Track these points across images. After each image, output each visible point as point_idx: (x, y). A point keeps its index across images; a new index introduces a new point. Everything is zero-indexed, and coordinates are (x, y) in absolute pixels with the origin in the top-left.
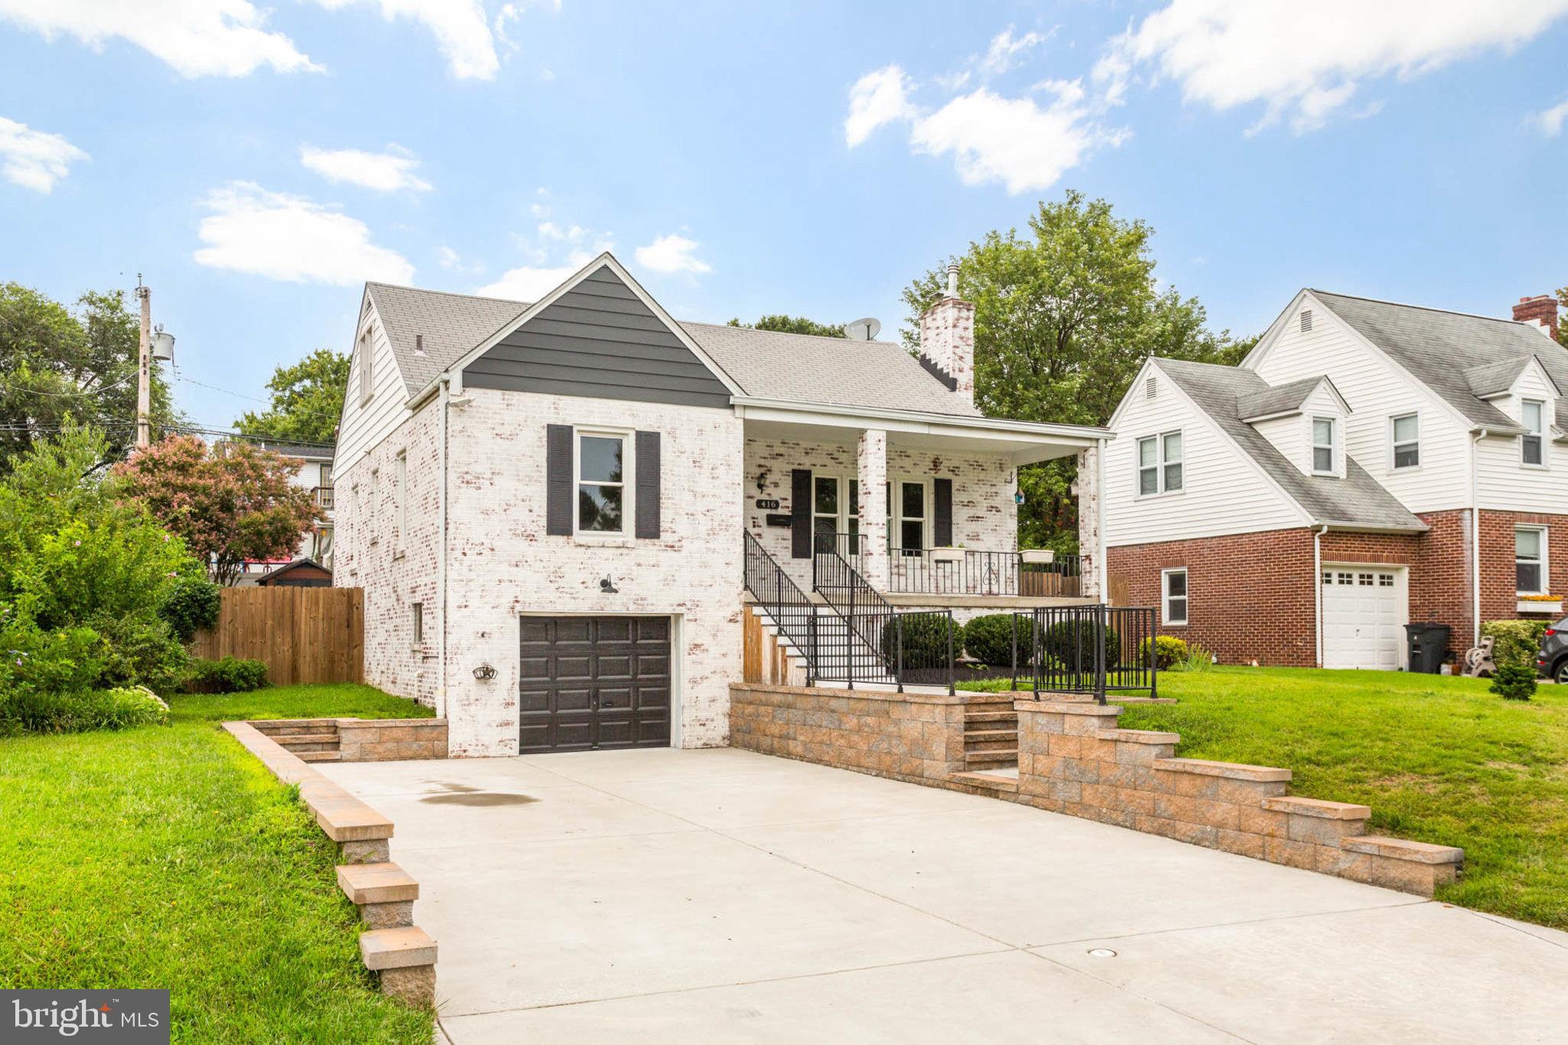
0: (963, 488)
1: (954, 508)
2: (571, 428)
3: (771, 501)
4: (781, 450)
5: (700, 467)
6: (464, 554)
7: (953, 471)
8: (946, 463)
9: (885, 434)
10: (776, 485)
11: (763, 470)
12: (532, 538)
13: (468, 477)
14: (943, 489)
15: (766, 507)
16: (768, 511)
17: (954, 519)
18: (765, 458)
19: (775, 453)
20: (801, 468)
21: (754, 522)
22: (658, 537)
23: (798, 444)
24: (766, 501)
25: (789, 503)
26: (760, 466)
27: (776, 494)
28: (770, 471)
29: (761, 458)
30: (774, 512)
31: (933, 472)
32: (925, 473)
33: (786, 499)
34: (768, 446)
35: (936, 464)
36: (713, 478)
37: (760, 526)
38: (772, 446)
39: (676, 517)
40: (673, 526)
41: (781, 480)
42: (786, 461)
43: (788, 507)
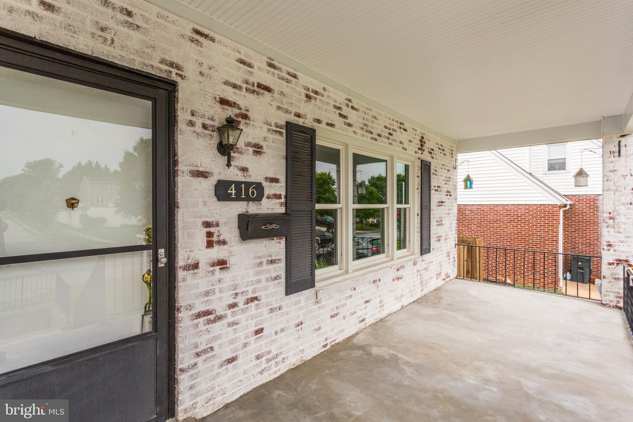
3: (248, 185)
4: (267, 79)
7: (432, 153)
8: (427, 144)
10: (258, 150)
11: (231, 112)
14: (425, 167)
15: (238, 198)
16: (240, 207)
18: (235, 86)
19: (255, 79)
20: (300, 121)
21: (209, 235)
23: (295, 76)
24: (238, 184)
25: (280, 188)
26: (223, 102)
28: (245, 117)
29: (226, 83)
30: (253, 208)
31: (420, 152)
32: (415, 153)
33: (274, 180)
35: (422, 144)
37: (224, 243)
38: (250, 66)
41: (265, 139)
42: (275, 104)
43: (278, 197)
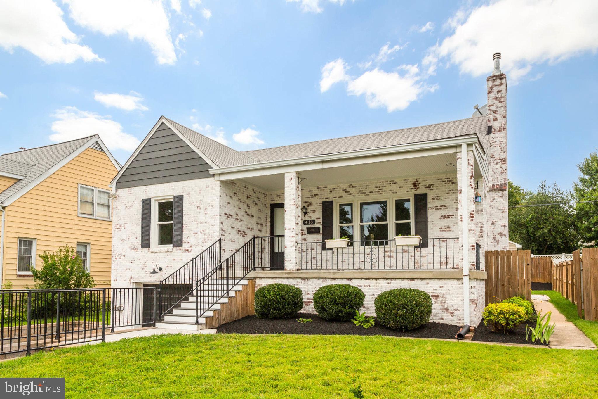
0: (437, 197)
1: (429, 212)
2: (150, 199)
3: (310, 221)
4: (317, 192)
5: (200, 209)
6: (116, 258)
7: (429, 187)
8: (423, 183)
9: (295, 174)
10: (314, 211)
11: (307, 204)
12: (136, 250)
13: (118, 226)
14: (421, 200)
15: (308, 224)
16: (309, 226)
17: (430, 219)
18: (308, 198)
19: (313, 194)
20: (328, 200)
21: (302, 232)
22: (182, 246)
23: (326, 187)
24: (308, 221)
25: (321, 220)
26: (305, 202)
27: (314, 216)
28: (310, 204)
29: (306, 198)
30: (312, 226)
31: (413, 190)
32: (408, 191)
33: (319, 218)
34: (310, 191)
35: (416, 185)
36: (205, 214)
37: (305, 234)
38: (312, 191)
39: (190, 236)
40: (188, 240)
41: (316, 208)
42: (319, 198)
43: (320, 223)
